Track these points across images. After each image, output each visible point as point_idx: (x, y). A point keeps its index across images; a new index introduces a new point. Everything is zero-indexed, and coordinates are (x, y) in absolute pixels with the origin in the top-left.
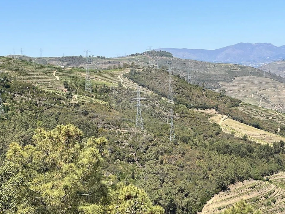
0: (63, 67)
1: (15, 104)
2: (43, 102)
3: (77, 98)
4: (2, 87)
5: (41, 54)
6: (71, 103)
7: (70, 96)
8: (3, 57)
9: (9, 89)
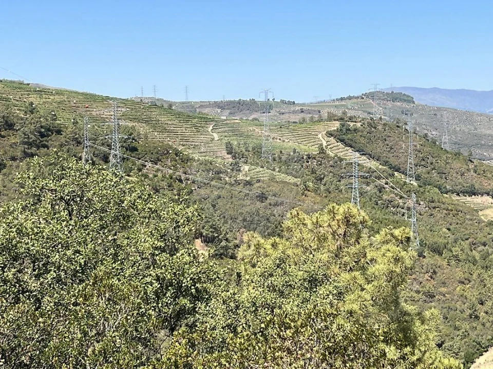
0: (225, 118)
1: (145, 179)
2: (190, 177)
3: (249, 171)
4: (125, 150)
5: (187, 95)
6: (238, 179)
7: (236, 168)
8: (127, 100)
9: (136, 154)
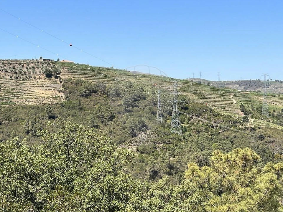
0: (240, 90)
1: (192, 125)
2: (219, 125)
3: (254, 122)
4: (181, 109)
5: (219, 77)
6: (247, 126)
7: (246, 120)
8: (183, 80)
9: (187, 111)
